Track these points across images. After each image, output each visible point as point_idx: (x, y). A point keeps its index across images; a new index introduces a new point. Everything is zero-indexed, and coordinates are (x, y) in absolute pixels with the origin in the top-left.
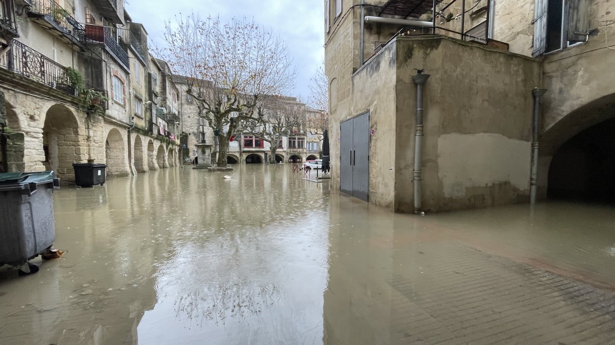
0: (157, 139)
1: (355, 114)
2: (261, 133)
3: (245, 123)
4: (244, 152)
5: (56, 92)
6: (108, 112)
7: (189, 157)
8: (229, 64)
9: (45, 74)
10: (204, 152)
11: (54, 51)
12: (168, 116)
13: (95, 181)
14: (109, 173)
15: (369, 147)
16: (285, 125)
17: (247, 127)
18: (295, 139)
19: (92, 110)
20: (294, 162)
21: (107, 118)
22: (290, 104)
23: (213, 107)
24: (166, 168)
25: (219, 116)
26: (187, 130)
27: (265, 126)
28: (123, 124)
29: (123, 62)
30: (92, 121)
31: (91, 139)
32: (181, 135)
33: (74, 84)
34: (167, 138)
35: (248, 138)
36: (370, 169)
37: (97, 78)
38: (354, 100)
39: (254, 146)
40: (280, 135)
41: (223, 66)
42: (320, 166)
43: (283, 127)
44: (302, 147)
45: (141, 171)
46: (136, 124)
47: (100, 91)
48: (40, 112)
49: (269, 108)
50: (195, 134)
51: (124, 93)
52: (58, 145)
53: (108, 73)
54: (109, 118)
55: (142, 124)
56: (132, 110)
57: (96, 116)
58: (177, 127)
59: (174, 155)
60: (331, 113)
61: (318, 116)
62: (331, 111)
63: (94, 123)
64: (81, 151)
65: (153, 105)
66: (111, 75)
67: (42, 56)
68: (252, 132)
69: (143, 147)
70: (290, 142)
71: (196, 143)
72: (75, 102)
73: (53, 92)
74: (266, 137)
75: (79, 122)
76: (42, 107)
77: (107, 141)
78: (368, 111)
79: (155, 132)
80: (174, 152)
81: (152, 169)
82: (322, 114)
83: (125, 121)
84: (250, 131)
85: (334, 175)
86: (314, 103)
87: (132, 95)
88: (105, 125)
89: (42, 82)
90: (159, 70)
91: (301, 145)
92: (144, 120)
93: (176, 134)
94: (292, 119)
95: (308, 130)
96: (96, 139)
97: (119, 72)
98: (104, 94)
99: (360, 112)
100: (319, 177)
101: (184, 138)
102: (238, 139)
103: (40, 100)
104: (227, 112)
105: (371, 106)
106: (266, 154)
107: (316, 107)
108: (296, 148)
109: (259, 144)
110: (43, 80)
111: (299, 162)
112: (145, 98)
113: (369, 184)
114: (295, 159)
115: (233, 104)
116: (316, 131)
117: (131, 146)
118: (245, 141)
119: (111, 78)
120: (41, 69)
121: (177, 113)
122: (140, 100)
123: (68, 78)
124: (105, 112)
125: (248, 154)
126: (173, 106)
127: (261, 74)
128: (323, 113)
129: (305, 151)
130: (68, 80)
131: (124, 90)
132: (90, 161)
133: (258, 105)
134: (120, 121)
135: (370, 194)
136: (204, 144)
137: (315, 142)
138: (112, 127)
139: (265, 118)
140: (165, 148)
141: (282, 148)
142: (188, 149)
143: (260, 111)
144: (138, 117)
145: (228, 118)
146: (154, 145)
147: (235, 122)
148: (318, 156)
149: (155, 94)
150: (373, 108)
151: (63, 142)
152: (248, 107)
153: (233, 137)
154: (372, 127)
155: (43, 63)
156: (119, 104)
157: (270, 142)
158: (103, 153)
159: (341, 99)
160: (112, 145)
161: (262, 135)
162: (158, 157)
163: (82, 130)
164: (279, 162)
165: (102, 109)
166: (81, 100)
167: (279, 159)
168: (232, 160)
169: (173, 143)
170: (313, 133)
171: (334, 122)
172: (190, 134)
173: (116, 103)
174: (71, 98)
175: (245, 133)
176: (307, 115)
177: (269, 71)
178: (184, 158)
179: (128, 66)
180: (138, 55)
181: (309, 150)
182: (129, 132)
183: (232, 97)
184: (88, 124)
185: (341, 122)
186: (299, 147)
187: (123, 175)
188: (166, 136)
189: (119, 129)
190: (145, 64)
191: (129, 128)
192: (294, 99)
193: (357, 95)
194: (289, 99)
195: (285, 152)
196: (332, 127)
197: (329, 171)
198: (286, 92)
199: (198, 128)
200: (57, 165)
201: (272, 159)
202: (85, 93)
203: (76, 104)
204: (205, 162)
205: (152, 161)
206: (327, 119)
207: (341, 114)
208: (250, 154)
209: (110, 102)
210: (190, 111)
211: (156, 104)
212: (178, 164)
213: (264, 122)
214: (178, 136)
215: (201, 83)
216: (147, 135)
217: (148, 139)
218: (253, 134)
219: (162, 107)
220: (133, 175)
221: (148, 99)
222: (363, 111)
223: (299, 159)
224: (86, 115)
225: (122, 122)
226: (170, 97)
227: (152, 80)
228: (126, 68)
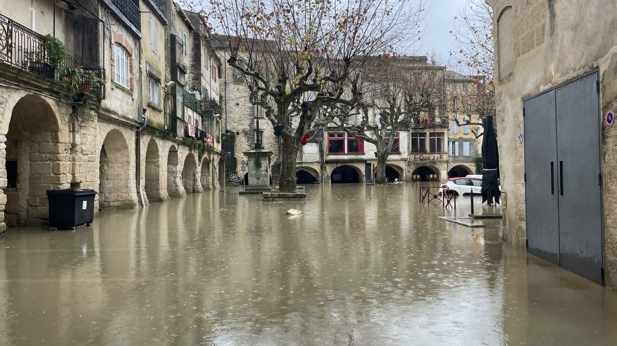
0: (183, 143)
1: (558, 79)
2: (358, 127)
3: (329, 110)
4: (328, 162)
5: (28, 76)
6: (106, 103)
7: (236, 173)
8: (300, 6)
9: (13, 49)
10: (258, 165)
11: (32, 12)
12: (202, 104)
13: (77, 219)
14: (105, 203)
15: (601, 155)
16: (405, 109)
17: (333, 118)
18: (424, 135)
19: (79, 101)
20: (424, 179)
21: (103, 112)
22: (413, 69)
23: (273, 87)
24: (198, 192)
25: (283, 99)
26: (233, 126)
27: (366, 112)
28: (129, 122)
29: (130, 21)
30: (80, 119)
31: (78, 148)
32: (223, 135)
33: (53, 60)
34: (200, 142)
35: (336, 137)
36: (606, 205)
37: (90, 49)
38: (558, 48)
39: (346, 152)
40: (395, 128)
41: (289, 11)
42: (478, 189)
43: (400, 114)
44: (439, 150)
45: (155, 199)
46: (149, 121)
47: (93, 70)
48: (4, 110)
49: (373, 81)
50: (245, 133)
51: (131, 71)
52: (30, 160)
53: (107, 41)
54: (108, 114)
55: (159, 119)
56: (144, 98)
57: (86, 111)
58: (218, 122)
59: (211, 170)
60: (501, 81)
61: (472, 88)
62: (499, 76)
63: (82, 122)
64: (61, 170)
65: (178, 88)
66: (111, 43)
67: (9, 22)
68: (342, 125)
69: (160, 159)
70: (414, 142)
71: (248, 148)
72: (55, 89)
73: (24, 77)
74: (368, 134)
75: (59, 122)
76: (7, 101)
77: (103, 151)
78: (595, 70)
79: (180, 132)
80: (211, 165)
81: (174, 195)
82: (479, 85)
83: (131, 117)
84: (339, 124)
85: (512, 213)
86: (463, 64)
87: (144, 73)
88: (100, 124)
89: (8, 61)
90: (190, 28)
91: (436, 147)
92: (163, 113)
93: (216, 134)
94: (417, 98)
95: (451, 116)
96: (84, 148)
97: (124, 37)
98: (99, 75)
99: (572, 75)
100: (475, 214)
101: (229, 140)
102: (318, 139)
103: (4, 90)
104: (297, 93)
105: (602, 60)
106: (368, 165)
107: (467, 72)
108: (425, 152)
109: (356, 148)
110: (10, 60)
111: (433, 180)
112: (166, 76)
113: (603, 242)
114: (425, 174)
115: (305, 78)
116: (467, 118)
117: (141, 158)
118: (330, 142)
119: (111, 47)
120: (7, 42)
121: (217, 99)
122: (157, 81)
123: (46, 53)
124: (100, 103)
125: (335, 166)
126: (212, 87)
127: (357, 18)
128: (482, 81)
129: (445, 157)
130: (46, 57)
131: (131, 66)
132: (75, 184)
133: (352, 74)
134: (124, 117)
135: (608, 268)
136: (258, 151)
137: (466, 140)
138: (109, 128)
139: (367, 98)
140: (197, 159)
141: (399, 154)
142: (235, 159)
143: (355, 86)
144: (154, 109)
145: (298, 102)
146: (179, 155)
147: (310, 109)
148: (472, 167)
149: (181, 69)
150: (608, 62)
151: (37, 154)
152: (332, 81)
153: (307, 136)
154: (606, 107)
155: (11, 32)
156: (123, 89)
157: (375, 142)
158: (94, 171)
159: (524, 47)
160: (111, 156)
161: (360, 129)
162: (185, 175)
163: (64, 135)
164: (393, 180)
165: (95, 99)
166: (63, 86)
167: (392, 173)
168: (307, 178)
169: (210, 150)
170: (461, 122)
171: (508, 100)
172: (238, 133)
173: (118, 87)
174: (49, 84)
175: (330, 128)
176: (449, 88)
177: (371, 11)
178: (227, 175)
179: (138, 26)
180: (156, 7)
181: (454, 157)
182: (138, 135)
183: (305, 65)
184: (73, 124)
185: (526, 100)
186: (433, 150)
187: (126, 207)
188: (198, 139)
189: (123, 130)
190: (166, 20)
191: (138, 128)
192: (423, 59)
193: (564, 36)
194: (414, 59)
195: (405, 160)
196: (504, 110)
197: (497, 201)
198: (405, 48)
199: (252, 123)
200: (28, 191)
201: (379, 175)
202: (70, 75)
203: (57, 93)
204: (260, 182)
205: (175, 182)
206: (492, 93)
207: (525, 83)
208: (339, 165)
209: (108, 85)
210: (238, 95)
211: (182, 86)
212: (218, 186)
213: (365, 108)
214: (218, 138)
215: (252, 45)
216: (167, 139)
217: (169, 144)
218: (345, 129)
219: (194, 89)
220: (142, 206)
221: (169, 78)
222: (580, 72)
223: (433, 173)
224: (71, 110)
225: (128, 119)
226: (206, 72)
227: (177, 45)
228: (134, 29)
